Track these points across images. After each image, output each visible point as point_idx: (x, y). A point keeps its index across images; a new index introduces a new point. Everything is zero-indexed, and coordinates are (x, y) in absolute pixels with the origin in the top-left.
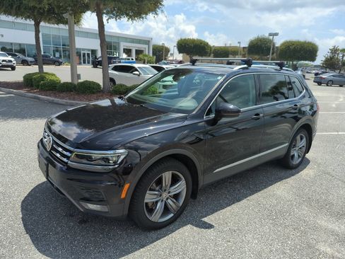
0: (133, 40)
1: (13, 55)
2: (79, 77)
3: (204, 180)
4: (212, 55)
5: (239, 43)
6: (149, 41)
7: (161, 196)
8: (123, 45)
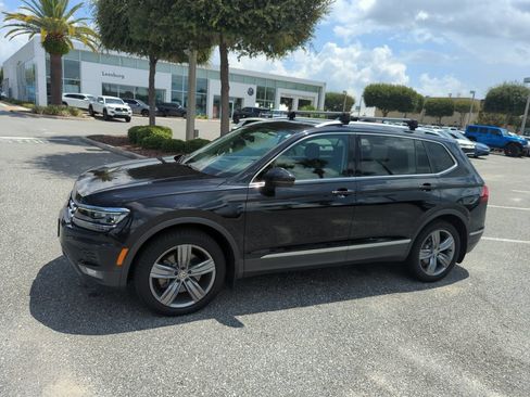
0: (297, 86)
1: (131, 102)
2: (196, 132)
3: (244, 266)
4: (424, 111)
5: (472, 92)
6: (320, 88)
7: (176, 274)
8: (280, 93)
